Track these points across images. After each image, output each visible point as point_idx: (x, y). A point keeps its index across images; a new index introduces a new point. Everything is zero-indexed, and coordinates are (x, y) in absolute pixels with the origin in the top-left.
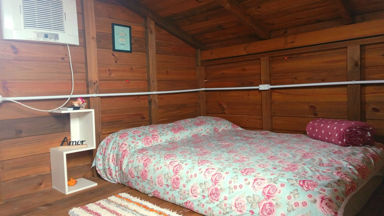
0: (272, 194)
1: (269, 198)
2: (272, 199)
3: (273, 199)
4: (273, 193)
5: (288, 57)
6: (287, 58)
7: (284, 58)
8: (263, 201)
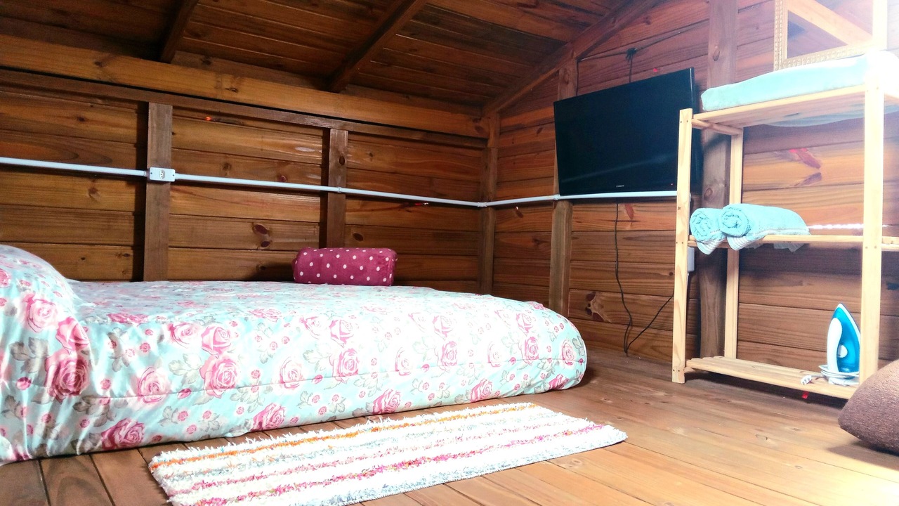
0: (224, 343)
1: (220, 353)
2: (228, 352)
3: (230, 350)
4: (224, 341)
5: (214, 117)
6: (211, 121)
7: (205, 119)
8: (207, 362)
